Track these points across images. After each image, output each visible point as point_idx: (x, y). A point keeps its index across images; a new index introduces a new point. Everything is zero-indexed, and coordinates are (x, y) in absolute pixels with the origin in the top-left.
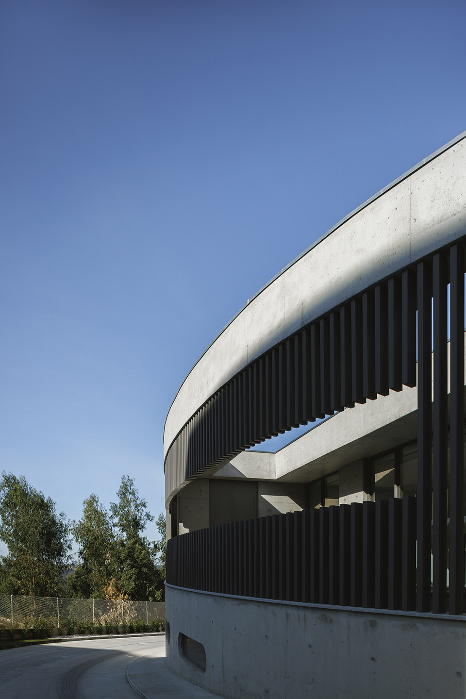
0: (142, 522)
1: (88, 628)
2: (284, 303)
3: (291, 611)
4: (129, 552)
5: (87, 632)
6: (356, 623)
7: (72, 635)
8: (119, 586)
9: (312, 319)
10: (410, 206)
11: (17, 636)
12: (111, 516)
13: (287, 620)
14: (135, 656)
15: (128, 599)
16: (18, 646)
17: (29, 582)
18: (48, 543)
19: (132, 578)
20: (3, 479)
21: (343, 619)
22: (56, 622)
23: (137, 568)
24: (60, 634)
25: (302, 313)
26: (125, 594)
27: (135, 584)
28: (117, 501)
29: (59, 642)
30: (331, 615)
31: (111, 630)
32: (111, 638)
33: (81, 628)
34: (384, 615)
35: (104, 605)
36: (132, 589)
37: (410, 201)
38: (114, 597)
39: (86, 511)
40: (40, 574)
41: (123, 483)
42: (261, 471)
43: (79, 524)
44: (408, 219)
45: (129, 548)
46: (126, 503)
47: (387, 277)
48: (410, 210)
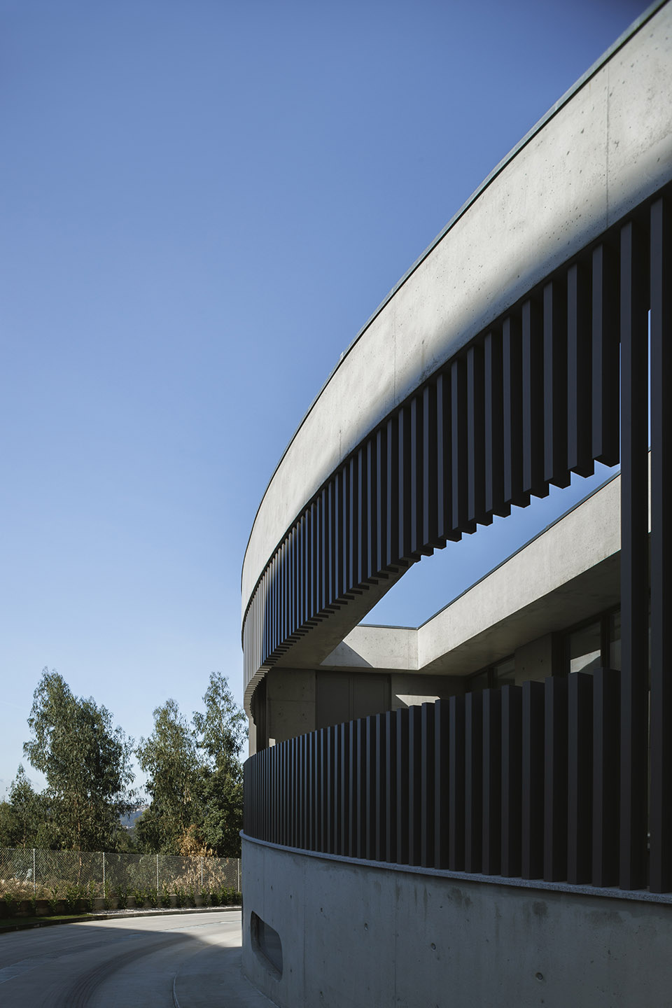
0: (238, 742)
1: (148, 898)
2: (395, 347)
3: (405, 883)
4: (216, 785)
5: (146, 904)
6: (512, 906)
7: (124, 908)
8: (200, 835)
9: (439, 365)
10: (608, 120)
11: (41, 911)
12: (194, 731)
13: (398, 898)
14: (204, 944)
15: (213, 854)
16: (38, 925)
17: (73, 829)
18: (99, 772)
19: (219, 824)
20: (43, 679)
21: (487, 900)
22: (100, 888)
23: (226, 808)
24: (107, 908)
25: (423, 356)
26: (209, 847)
27: (224, 833)
28: (204, 710)
29: (102, 919)
30: (469, 892)
31: (183, 902)
32: (182, 913)
33: (137, 898)
34: (558, 893)
35: (178, 863)
36: (219, 840)
37: (608, 110)
38: (193, 852)
39: (159, 725)
40: (88, 818)
41: (212, 682)
42: (396, 657)
43: (148, 742)
44: (604, 146)
45: (215, 779)
46: (216, 713)
47: (565, 262)
48: (608, 127)
